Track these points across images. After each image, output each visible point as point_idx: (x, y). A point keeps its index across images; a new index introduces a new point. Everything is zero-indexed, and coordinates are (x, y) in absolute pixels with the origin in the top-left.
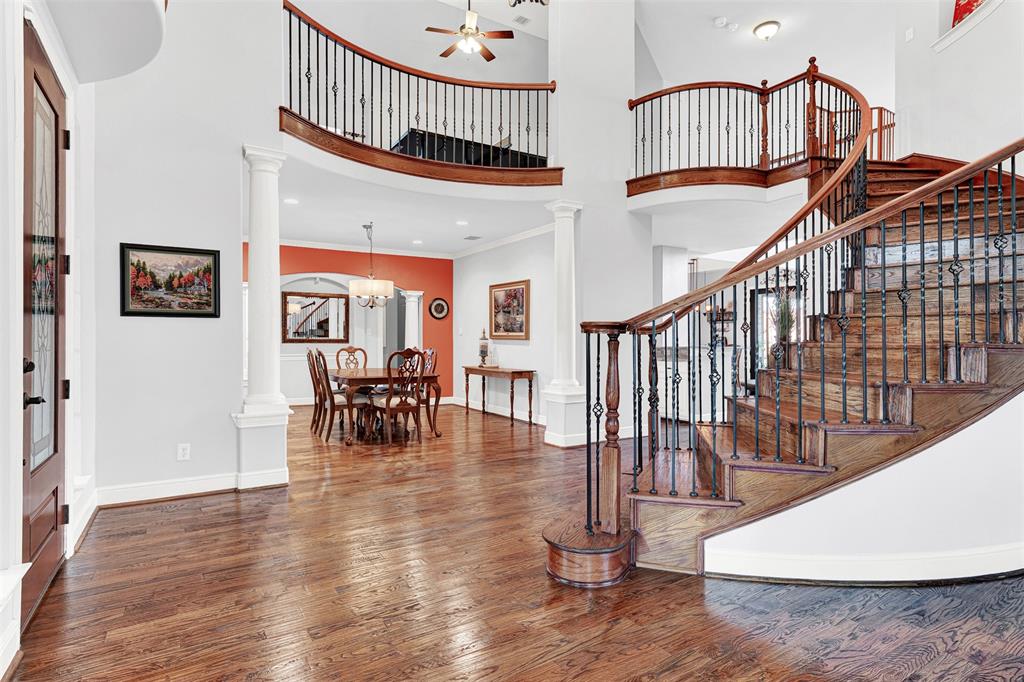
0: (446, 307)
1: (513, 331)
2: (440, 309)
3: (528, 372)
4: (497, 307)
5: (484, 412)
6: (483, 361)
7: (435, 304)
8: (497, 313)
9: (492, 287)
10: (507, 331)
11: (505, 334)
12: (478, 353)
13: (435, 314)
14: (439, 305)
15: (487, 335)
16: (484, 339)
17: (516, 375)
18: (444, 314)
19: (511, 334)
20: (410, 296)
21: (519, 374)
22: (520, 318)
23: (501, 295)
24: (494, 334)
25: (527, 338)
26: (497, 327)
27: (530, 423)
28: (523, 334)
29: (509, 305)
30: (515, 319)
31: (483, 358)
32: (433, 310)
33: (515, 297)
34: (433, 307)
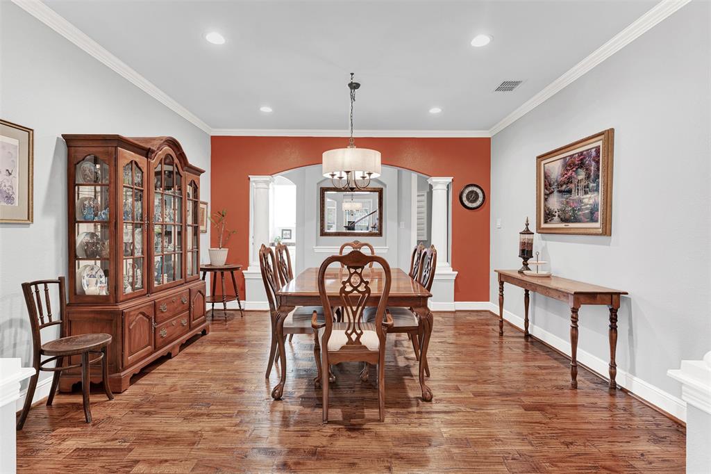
0: (481, 195)
1: (576, 220)
2: (473, 197)
3: (611, 294)
4: (548, 185)
5: (527, 336)
6: (526, 264)
7: (467, 191)
8: (547, 196)
9: (540, 158)
10: (564, 220)
11: (562, 225)
12: (518, 252)
13: (466, 203)
14: (472, 192)
15: (533, 228)
16: (527, 232)
17: (582, 298)
18: (478, 203)
19: (571, 225)
20: (437, 183)
21: (592, 297)
22: (590, 199)
23: (555, 168)
24: (543, 225)
25: (607, 231)
26: (549, 216)
27: (613, 387)
28: (598, 225)
29: (569, 181)
30: (581, 201)
31: (526, 260)
32: (464, 199)
33: (582, 165)
34: (465, 195)
